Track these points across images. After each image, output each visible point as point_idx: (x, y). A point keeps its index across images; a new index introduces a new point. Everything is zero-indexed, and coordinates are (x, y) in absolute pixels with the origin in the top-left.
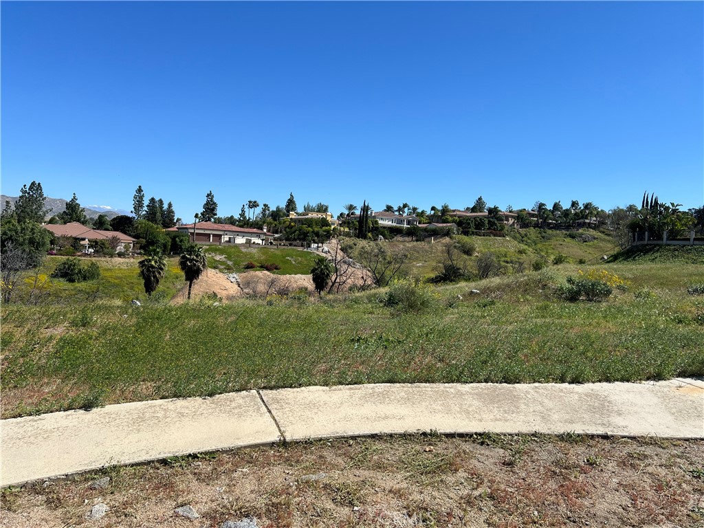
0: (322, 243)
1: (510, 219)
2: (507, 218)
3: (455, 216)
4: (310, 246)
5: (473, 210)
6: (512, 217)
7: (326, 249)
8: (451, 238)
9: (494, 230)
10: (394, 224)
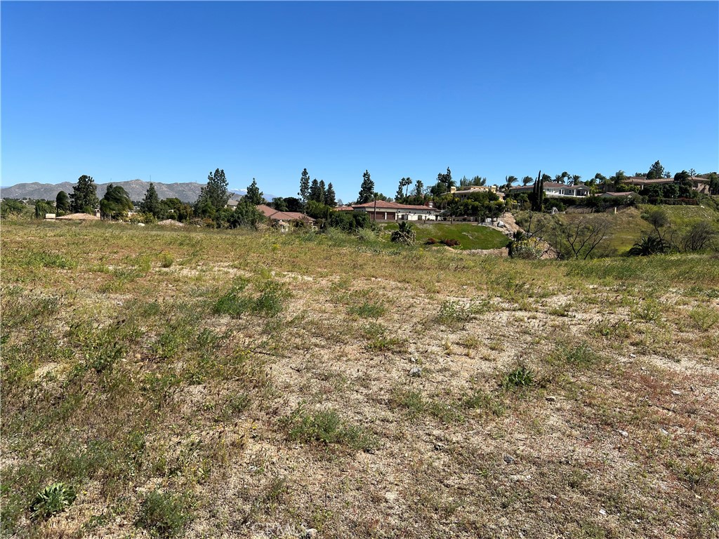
0: (497, 217)
1: (699, 185)
2: (696, 183)
3: (631, 183)
4: (483, 221)
5: (649, 176)
6: (701, 182)
7: (502, 223)
8: (636, 207)
9: (686, 197)
10: (562, 195)
